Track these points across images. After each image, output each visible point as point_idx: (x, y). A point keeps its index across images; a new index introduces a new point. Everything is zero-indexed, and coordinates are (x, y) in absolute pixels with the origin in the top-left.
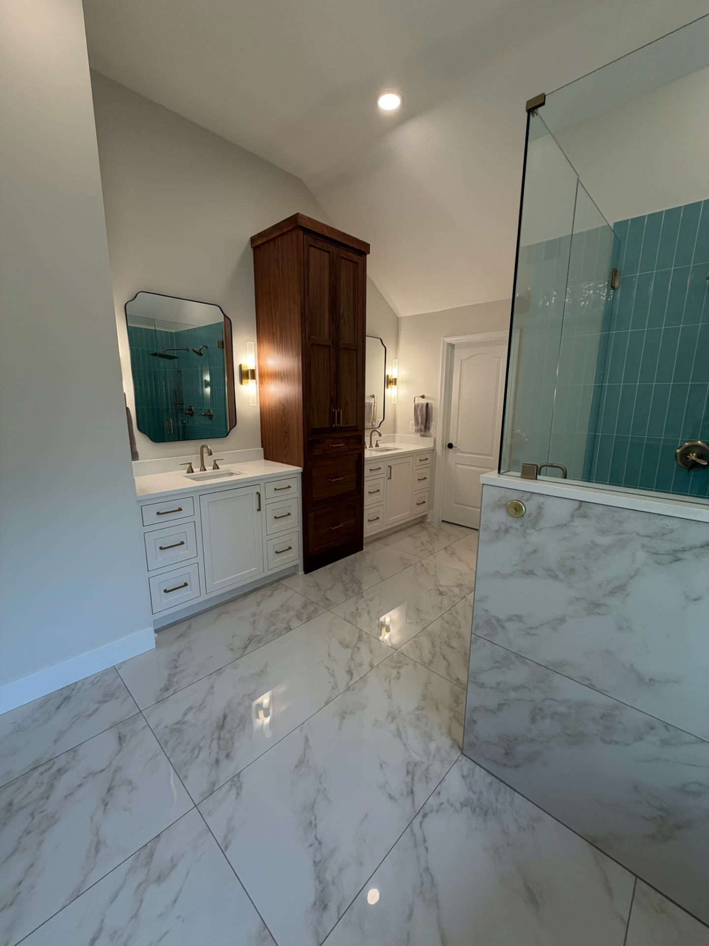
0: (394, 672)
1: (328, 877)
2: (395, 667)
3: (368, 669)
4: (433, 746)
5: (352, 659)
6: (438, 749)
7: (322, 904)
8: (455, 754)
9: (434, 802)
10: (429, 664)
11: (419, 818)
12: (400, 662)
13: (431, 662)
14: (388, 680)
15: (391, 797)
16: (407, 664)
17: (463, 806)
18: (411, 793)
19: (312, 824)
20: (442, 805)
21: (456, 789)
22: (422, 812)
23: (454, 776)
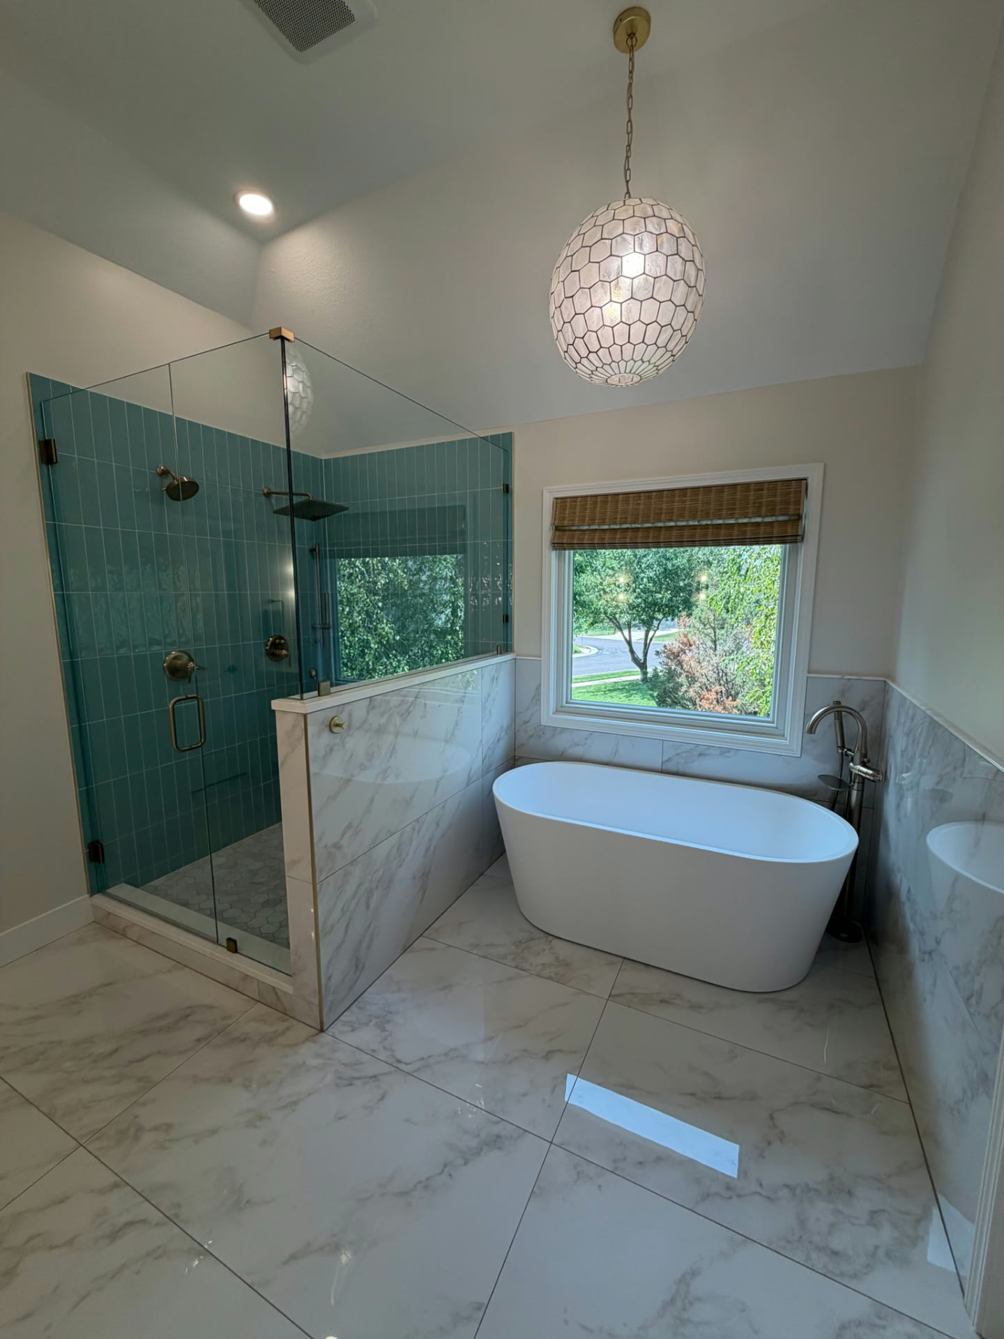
1: (474, 1143)
4: (313, 1062)
6: (317, 1056)
7: (496, 1142)
8: (325, 1038)
9: (383, 1055)
11: (401, 1066)
15: (382, 1098)
17: (384, 1030)
18: (374, 1077)
19: (426, 1185)
20: (385, 1048)
21: (367, 1037)
22: (396, 1064)
23: (352, 1038)
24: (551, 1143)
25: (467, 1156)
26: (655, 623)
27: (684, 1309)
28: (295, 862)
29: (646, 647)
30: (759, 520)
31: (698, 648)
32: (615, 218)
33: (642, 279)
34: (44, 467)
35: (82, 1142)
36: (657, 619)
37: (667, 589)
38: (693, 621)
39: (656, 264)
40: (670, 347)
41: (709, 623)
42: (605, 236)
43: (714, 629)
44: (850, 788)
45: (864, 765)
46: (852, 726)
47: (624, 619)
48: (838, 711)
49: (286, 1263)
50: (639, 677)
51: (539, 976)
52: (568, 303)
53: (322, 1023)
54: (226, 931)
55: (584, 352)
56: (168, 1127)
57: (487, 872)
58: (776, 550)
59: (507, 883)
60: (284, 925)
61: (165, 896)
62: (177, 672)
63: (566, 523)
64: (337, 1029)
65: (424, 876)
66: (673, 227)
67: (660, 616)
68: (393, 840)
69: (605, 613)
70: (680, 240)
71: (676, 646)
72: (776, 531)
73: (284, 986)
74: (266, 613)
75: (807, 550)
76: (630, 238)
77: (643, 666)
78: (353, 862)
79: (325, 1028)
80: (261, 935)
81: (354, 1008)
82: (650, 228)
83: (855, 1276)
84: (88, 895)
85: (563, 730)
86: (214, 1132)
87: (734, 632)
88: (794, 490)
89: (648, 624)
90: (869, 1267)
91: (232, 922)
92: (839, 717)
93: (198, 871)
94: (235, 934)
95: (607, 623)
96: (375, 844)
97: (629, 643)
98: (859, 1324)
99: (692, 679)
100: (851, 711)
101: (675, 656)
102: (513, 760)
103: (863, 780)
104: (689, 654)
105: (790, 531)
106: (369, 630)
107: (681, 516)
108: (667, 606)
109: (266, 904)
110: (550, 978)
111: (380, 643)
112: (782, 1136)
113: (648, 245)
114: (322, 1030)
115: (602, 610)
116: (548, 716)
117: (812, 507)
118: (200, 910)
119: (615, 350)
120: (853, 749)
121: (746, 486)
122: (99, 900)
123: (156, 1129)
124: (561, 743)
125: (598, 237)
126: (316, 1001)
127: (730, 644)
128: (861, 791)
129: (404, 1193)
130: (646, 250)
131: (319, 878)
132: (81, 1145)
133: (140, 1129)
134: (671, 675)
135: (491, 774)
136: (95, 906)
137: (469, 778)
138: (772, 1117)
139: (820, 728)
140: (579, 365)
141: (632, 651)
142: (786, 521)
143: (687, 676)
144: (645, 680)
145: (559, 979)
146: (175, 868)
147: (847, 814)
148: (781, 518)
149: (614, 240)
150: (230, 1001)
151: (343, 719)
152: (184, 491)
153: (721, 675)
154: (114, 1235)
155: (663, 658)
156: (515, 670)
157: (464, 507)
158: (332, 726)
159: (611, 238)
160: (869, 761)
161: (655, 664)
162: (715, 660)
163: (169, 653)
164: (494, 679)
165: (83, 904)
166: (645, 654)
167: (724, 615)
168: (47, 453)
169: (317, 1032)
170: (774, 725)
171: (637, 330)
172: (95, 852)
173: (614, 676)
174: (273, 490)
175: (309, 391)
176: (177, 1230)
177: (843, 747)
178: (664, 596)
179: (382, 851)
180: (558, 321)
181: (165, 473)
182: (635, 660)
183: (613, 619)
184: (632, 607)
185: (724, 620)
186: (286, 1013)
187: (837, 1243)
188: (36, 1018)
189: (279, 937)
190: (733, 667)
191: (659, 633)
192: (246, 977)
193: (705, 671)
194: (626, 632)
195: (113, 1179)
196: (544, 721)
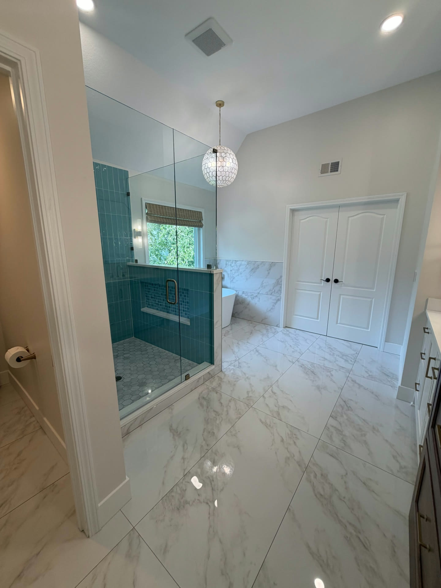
0: (250, 394)
2: (251, 397)
3: (265, 395)
5: (277, 400)
10: (231, 399)
12: (248, 400)
13: (230, 401)
14: (253, 391)
16: (244, 399)
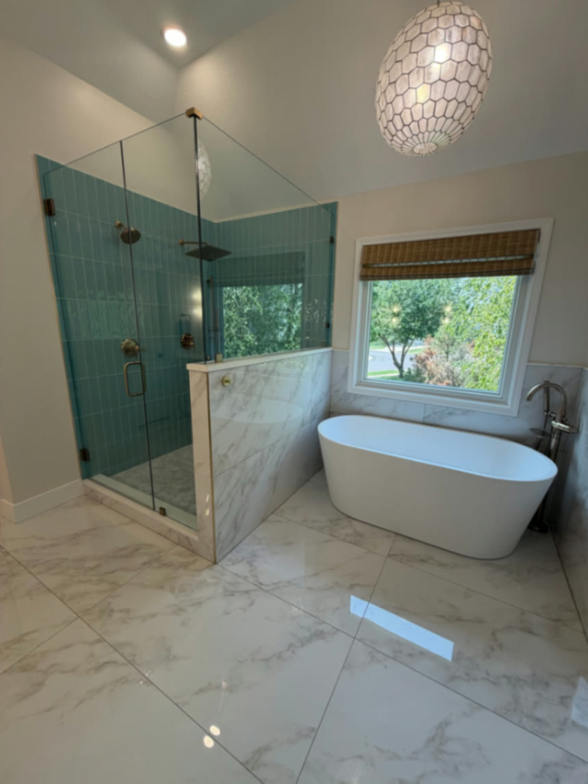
1: (307, 634)
4: (210, 580)
6: (213, 577)
7: (320, 635)
8: (217, 567)
9: (251, 580)
11: (263, 587)
15: (252, 604)
17: (251, 565)
18: (247, 592)
19: (279, 656)
20: (252, 576)
21: (242, 568)
22: (259, 585)
23: (234, 569)
24: (354, 638)
25: (303, 642)
26: (410, 341)
27: (441, 744)
28: (200, 464)
29: (403, 356)
30: (503, 258)
31: (437, 357)
32: (432, 16)
33: (448, 65)
34: (48, 217)
35: (79, 615)
36: (411, 339)
37: (418, 321)
38: (434, 341)
39: (460, 51)
40: (462, 121)
41: (445, 341)
42: (423, 31)
43: (447, 345)
44: (551, 437)
45: (562, 422)
46: (557, 397)
47: (390, 339)
48: (547, 387)
49: (197, 693)
50: (397, 374)
51: (344, 540)
52: (391, 89)
53: (215, 560)
54: (159, 504)
55: (399, 126)
56: (128, 611)
57: (311, 480)
58: (513, 279)
59: (324, 486)
60: (193, 502)
61: (124, 482)
62: (128, 351)
63: (370, 262)
64: (224, 562)
65: (275, 479)
66: (475, 22)
67: (413, 337)
68: (258, 455)
69: (379, 335)
70: (480, 33)
71: (423, 355)
72: (515, 266)
73: (193, 536)
74: (180, 322)
75: (535, 280)
76: (441, 32)
77: (400, 367)
78: (235, 467)
79: (217, 561)
80: (178, 507)
81: (234, 552)
82: (458, 22)
83: (552, 735)
84: (80, 479)
85: (361, 396)
86: (153, 616)
87: (460, 347)
88: (531, 237)
89: (405, 342)
90: (561, 730)
91: (162, 499)
92: (547, 392)
93: (142, 470)
94: (165, 505)
95: (380, 341)
96: (247, 458)
97: (393, 353)
98: (556, 764)
99: (431, 376)
100: (557, 388)
101: (422, 361)
102: (329, 413)
103: (561, 432)
104: (431, 360)
105: (525, 265)
106: (239, 338)
107: (449, 257)
108: (418, 331)
109: (181, 490)
110: (351, 542)
111: (246, 346)
112: (501, 646)
113: (456, 35)
114: (215, 563)
115: (377, 333)
116: (352, 387)
117: (542, 249)
118: (144, 491)
119: (423, 123)
120: (555, 411)
121: (496, 235)
122: (88, 483)
123: (121, 611)
124: (359, 404)
125: (418, 32)
126: (212, 546)
127: (457, 355)
128: (559, 440)
129: (266, 660)
130: (454, 40)
131: (215, 474)
132: (79, 617)
133: (112, 611)
134: (419, 373)
135: (316, 421)
136: (84, 486)
137: (303, 422)
138: (493, 634)
139: (535, 397)
140: (395, 138)
141: (394, 358)
142: (521, 260)
143: (429, 374)
144: (401, 376)
145: (356, 543)
146: (130, 467)
147: (548, 453)
148: (519, 257)
149: (430, 34)
150: (162, 543)
151: (230, 377)
152: (131, 237)
153: (451, 374)
154: (98, 668)
155: (414, 362)
156: (333, 357)
157: (303, 253)
158: (224, 382)
159: (428, 31)
160: (567, 420)
161: (408, 366)
162: (447, 364)
163: (124, 340)
164: (320, 362)
165: (77, 484)
166: (402, 360)
167: (455, 336)
168: (49, 208)
169: (210, 563)
170: (500, 396)
171: (441, 105)
172: (84, 455)
173: (382, 373)
174: (185, 240)
175: (209, 170)
176: (134, 669)
177: (548, 410)
178: (415, 325)
179: (250, 462)
180: (383, 104)
181: (120, 226)
182: (396, 364)
183: (384, 339)
184: (396, 331)
185: (454, 340)
186: (194, 552)
187: (539, 713)
188: (53, 545)
189: (190, 508)
190: (458, 370)
191: (411, 348)
192: (171, 530)
193: (441, 371)
194: (391, 347)
195: (97, 637)
196: (349, 390)
